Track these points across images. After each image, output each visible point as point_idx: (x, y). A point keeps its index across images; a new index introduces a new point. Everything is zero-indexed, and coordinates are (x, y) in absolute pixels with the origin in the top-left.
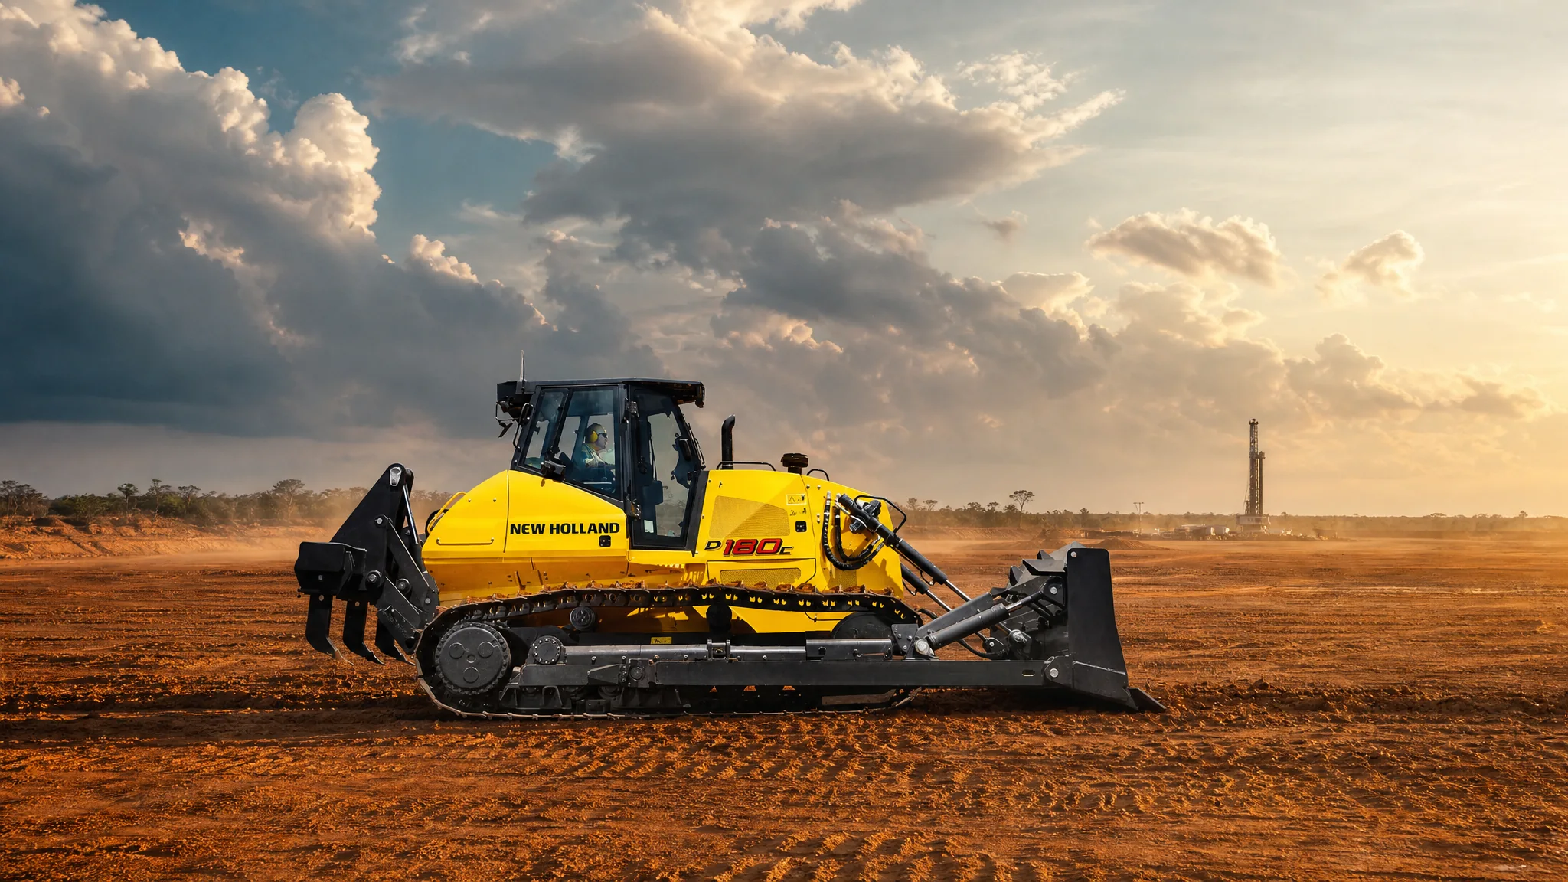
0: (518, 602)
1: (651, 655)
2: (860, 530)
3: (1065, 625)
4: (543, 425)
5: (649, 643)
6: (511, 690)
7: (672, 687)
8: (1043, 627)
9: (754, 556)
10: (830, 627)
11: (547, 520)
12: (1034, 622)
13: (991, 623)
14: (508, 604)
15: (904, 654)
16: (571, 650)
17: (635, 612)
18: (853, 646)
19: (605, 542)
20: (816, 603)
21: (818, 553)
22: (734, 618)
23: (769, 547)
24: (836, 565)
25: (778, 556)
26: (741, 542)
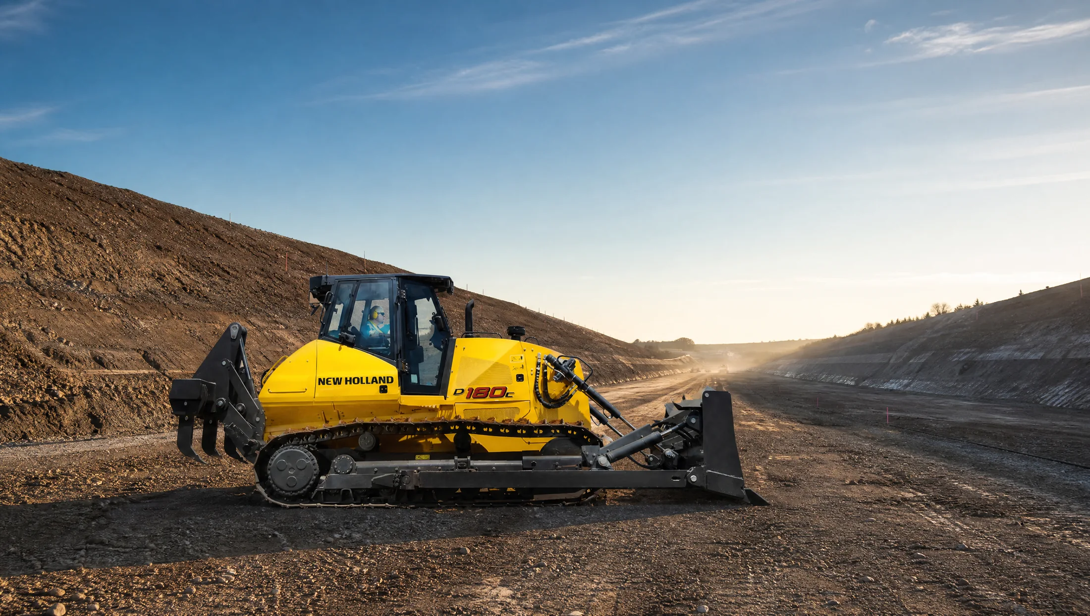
0: (324, 432)
1: (415, 467)
2: (561, 379)
3: (700, 445)
4: (339, 308)
5: (414, 459)
6: (319, 492)
7: (431, 489)
8: (686, 446)
9: (488, 399)
10: (538, 448)
11: (343, 375)
12: (679, 443)
13: (652, 444)
14: (317, 433)
15: (590, 466)
16: (360, 465)
17: (405, 438)
18: (555, 461)
19: (383, 390)
20: (529, 431)
21: (531, 396)
22: (473, 442)
23: (498, 393)
24: (544, 405)
25: (504, 399)
26: (478, 390)
